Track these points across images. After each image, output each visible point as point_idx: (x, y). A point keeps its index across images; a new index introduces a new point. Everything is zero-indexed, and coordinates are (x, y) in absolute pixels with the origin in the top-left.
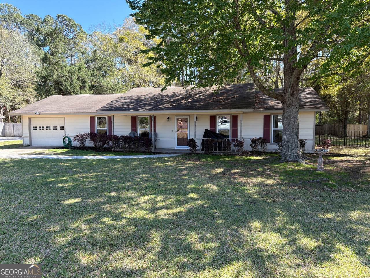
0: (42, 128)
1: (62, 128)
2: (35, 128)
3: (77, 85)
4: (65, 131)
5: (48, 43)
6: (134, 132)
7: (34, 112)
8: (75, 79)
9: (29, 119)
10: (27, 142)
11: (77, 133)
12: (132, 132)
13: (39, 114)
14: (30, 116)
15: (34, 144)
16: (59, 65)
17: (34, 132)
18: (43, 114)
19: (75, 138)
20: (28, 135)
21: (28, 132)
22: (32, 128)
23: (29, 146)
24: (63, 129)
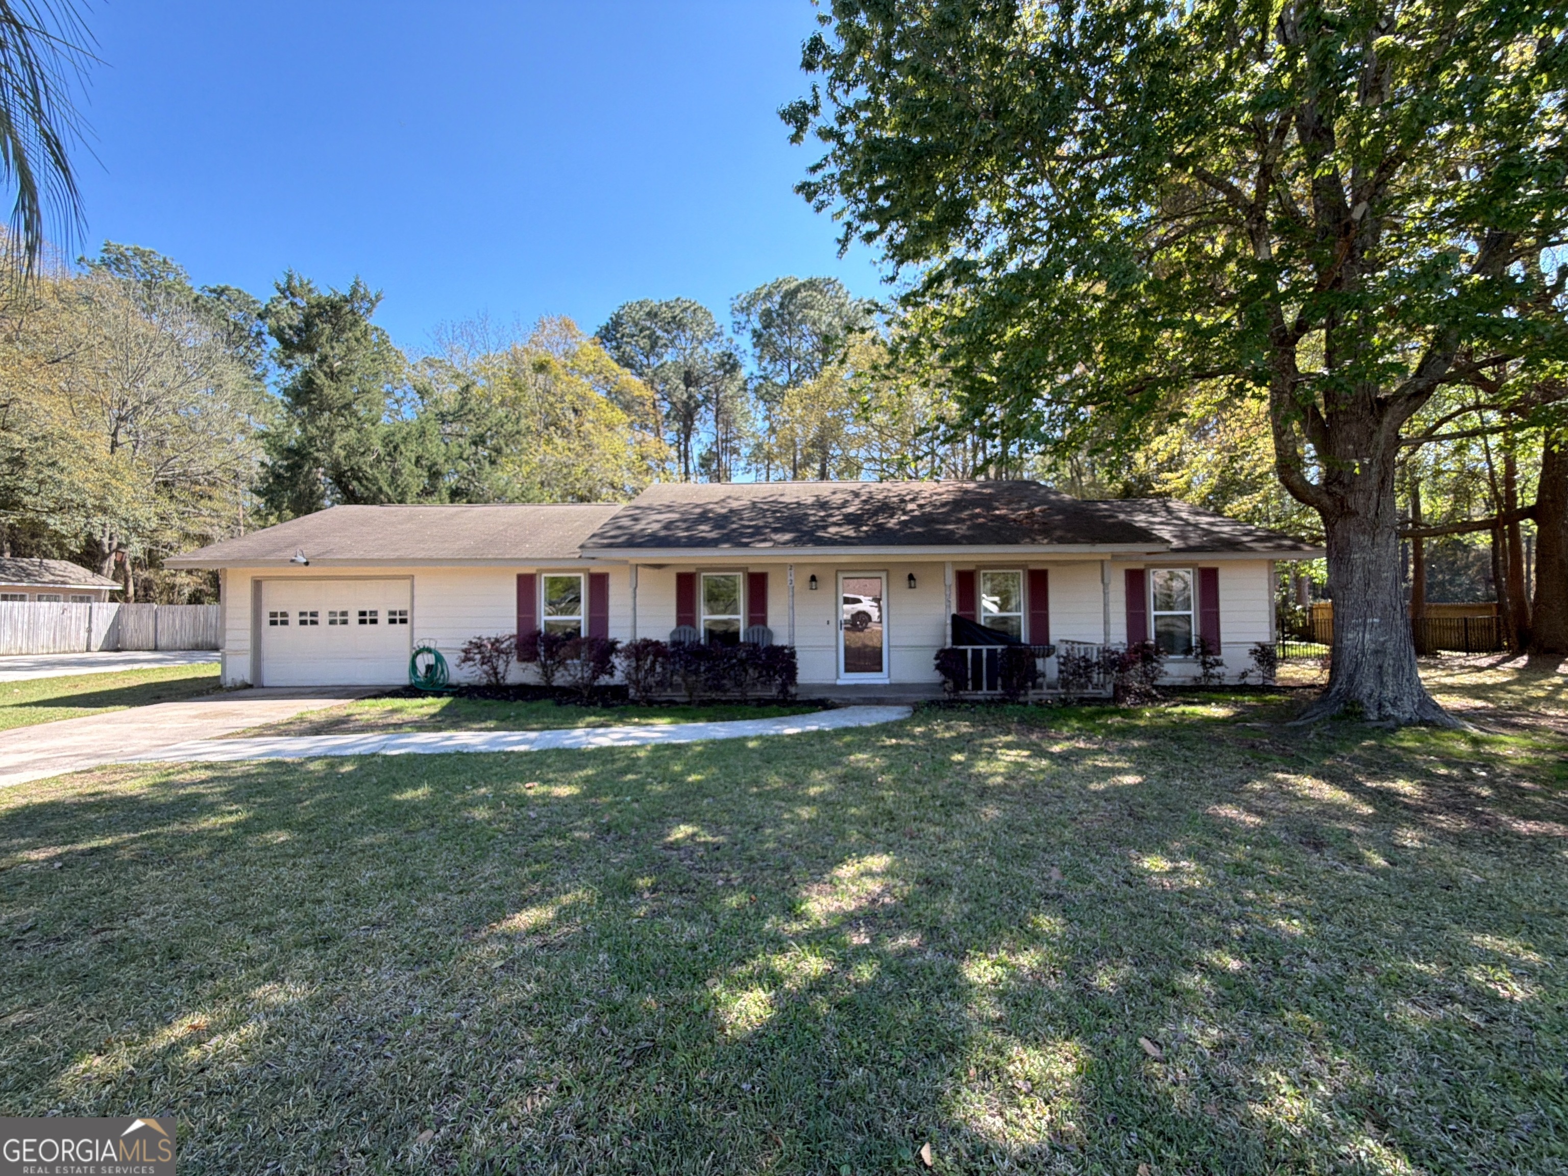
0: (309, 619)
1: (398, 618)
2: (279, 619)
3: (416, 480)
4: (412, 629)
5: (324, 338)
6: (688, 628)
7: (289, 554)
8: (406, 465)
9: (257, 585)
10: (240, 670)
11: (471, 635)
12: (682, 627)
13: (307, 564)
14: (260, 572)
15: (270, 677)
16: (354, 414)
17: (271, 634)
18: (323, 562)
19: (466, 651)
20: (248, 645)
21: (247, 635)
22: (266, 619)
23: (250, 686)
24: (403, 621)
